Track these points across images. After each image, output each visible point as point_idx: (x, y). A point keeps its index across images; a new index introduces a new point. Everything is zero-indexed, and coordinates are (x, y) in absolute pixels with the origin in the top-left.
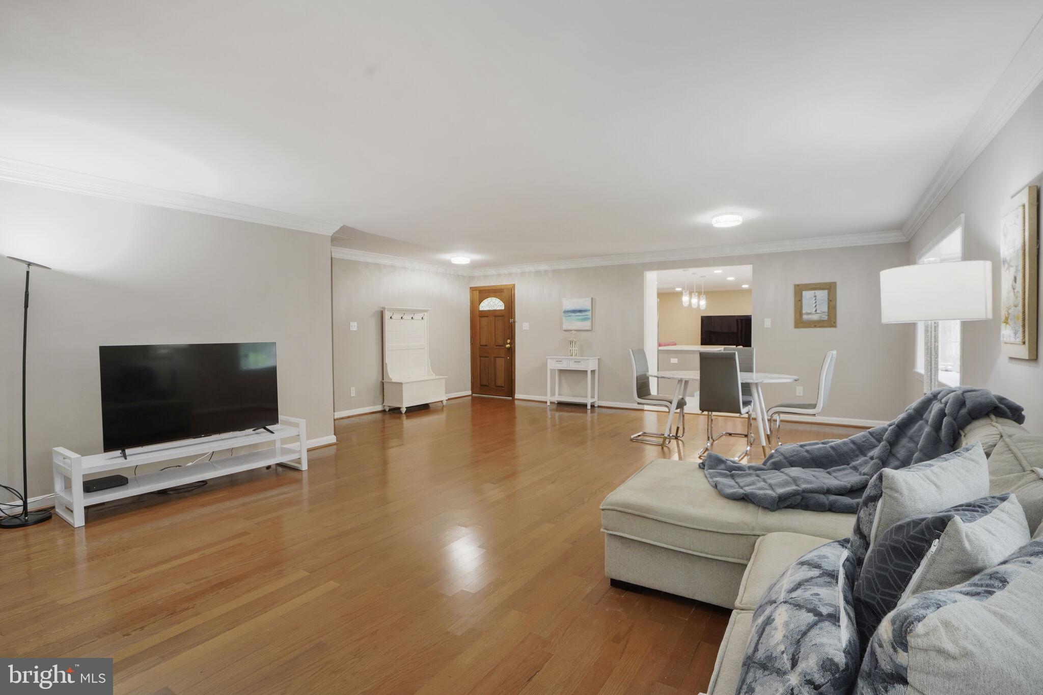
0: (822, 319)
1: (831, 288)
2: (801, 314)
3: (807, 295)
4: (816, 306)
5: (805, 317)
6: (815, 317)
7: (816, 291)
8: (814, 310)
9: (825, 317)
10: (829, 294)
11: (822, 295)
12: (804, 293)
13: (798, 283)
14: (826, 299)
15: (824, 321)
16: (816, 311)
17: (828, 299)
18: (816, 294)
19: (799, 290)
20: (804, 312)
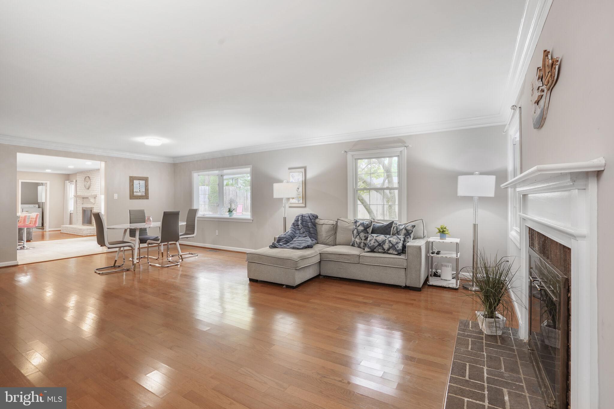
0: (143, 195)
1: (146, 180)
2: (133, 192)
3: (136, 182)
4: (140, 188)
5: (135, 194)
6: (139, 194)
7: (140, 181)
8: (139, 190)
9: (144, 194)
10: (145, 183)
11: (142, 183)
12: (135, 181)
13: (131, 175)
14: (144, 185)
15: (143, 196)
16: (140, 191)
17: (145, 185)
18: (140, 182)
19: (132, 179)
20: (134, 191)
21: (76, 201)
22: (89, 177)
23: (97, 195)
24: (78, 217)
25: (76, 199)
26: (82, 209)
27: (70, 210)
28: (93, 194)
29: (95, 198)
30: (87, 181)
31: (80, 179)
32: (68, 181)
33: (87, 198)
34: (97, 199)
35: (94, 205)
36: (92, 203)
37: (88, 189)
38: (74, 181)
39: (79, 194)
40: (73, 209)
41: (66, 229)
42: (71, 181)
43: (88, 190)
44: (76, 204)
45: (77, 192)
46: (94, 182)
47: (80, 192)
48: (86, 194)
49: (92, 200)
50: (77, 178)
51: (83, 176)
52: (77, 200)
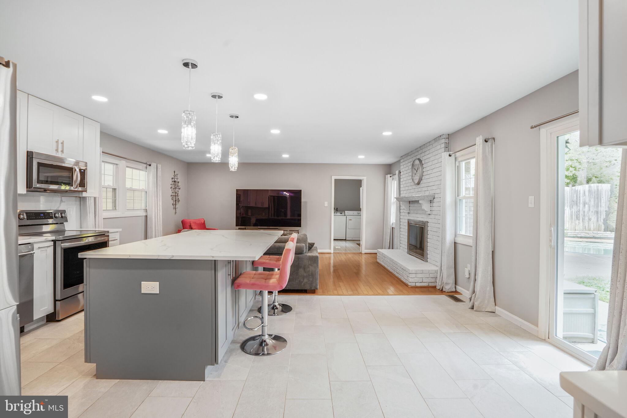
21: (399, 208)
22: (419, 159)
23: (436, 196)
24: (401, 236)
25: (400, 204)
26: (407, 222)
27: (392, 222)
28: (427, 193)
29: (431, 201)
30: (416, 169)
31: (405, 168)
32: (389, 176)
33: (417, 202)
34: (434, 204)
35: (431, 217)
36: (424, 212)
37: (418, 183)
38: (397, 172)
39: (404, 194)
40: (395, 222)
41: (384, 258)
42: (393, 175)
43: (419, 186)
44: (399, 213)
45: (401, 192)
46: (428, 169)
47: (405, 192)
48: (414, 194)
49: (425, 206)
50: (402, 167)
51: (410, 161)
52: (400, 206)
